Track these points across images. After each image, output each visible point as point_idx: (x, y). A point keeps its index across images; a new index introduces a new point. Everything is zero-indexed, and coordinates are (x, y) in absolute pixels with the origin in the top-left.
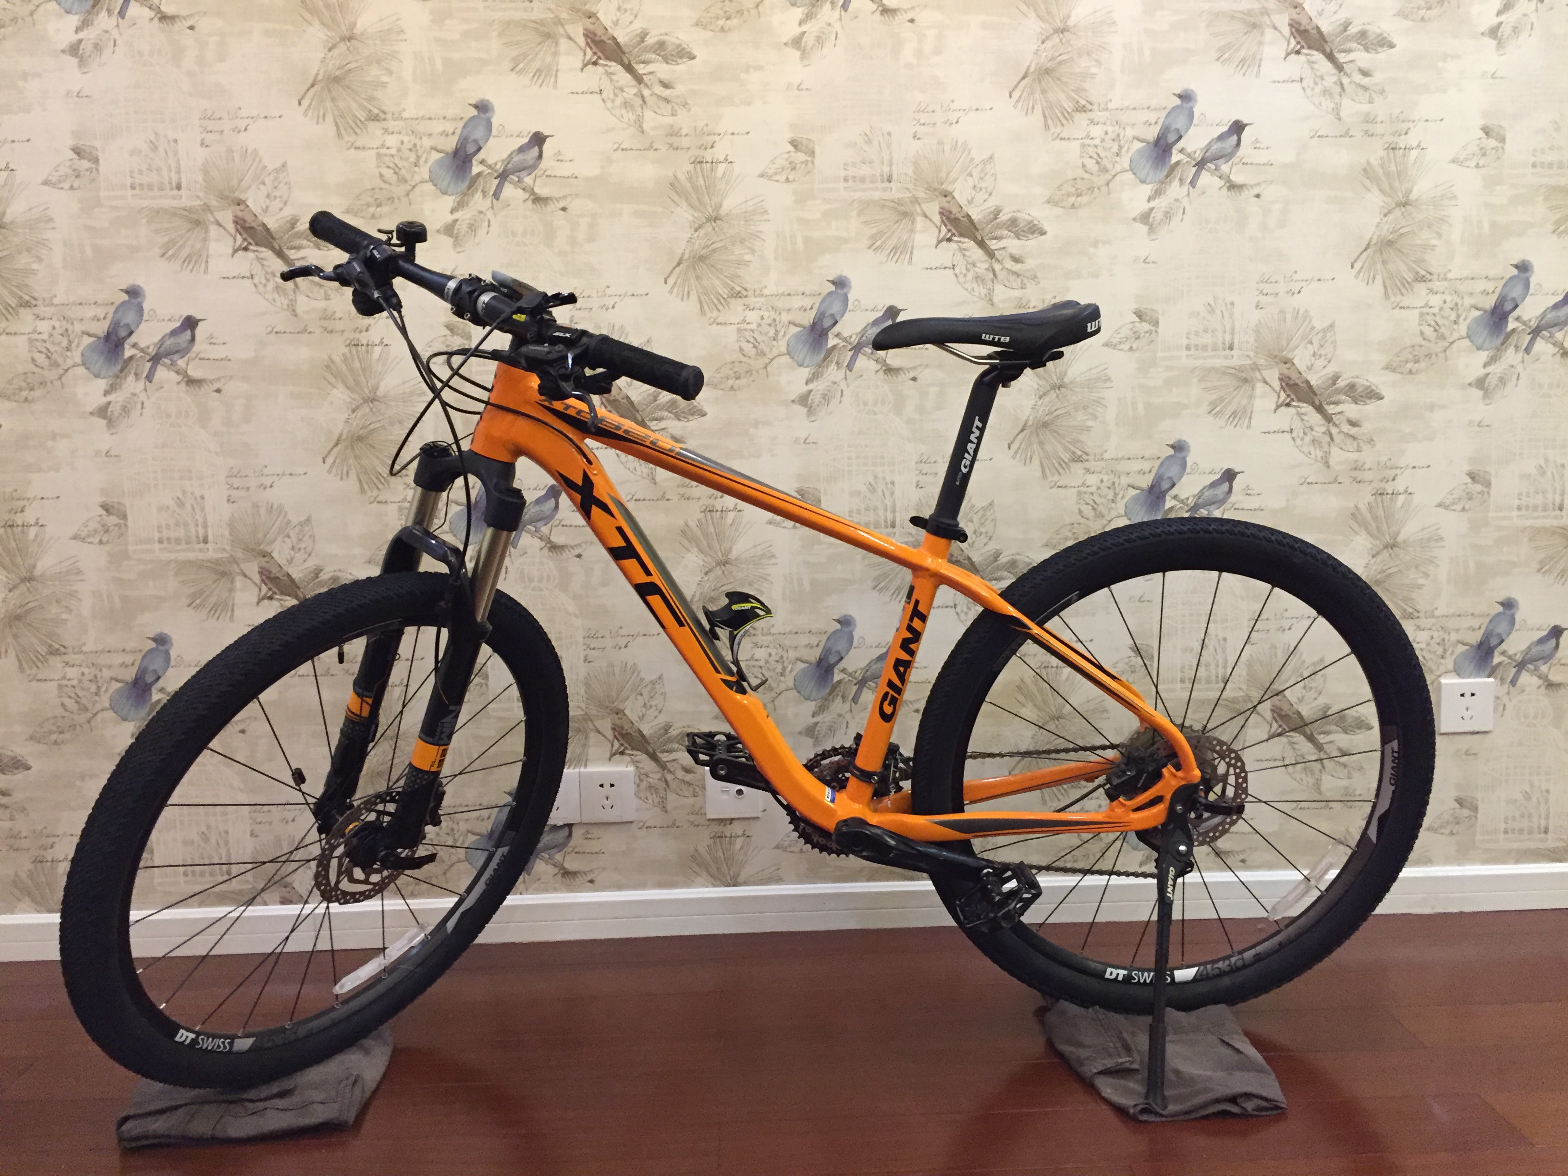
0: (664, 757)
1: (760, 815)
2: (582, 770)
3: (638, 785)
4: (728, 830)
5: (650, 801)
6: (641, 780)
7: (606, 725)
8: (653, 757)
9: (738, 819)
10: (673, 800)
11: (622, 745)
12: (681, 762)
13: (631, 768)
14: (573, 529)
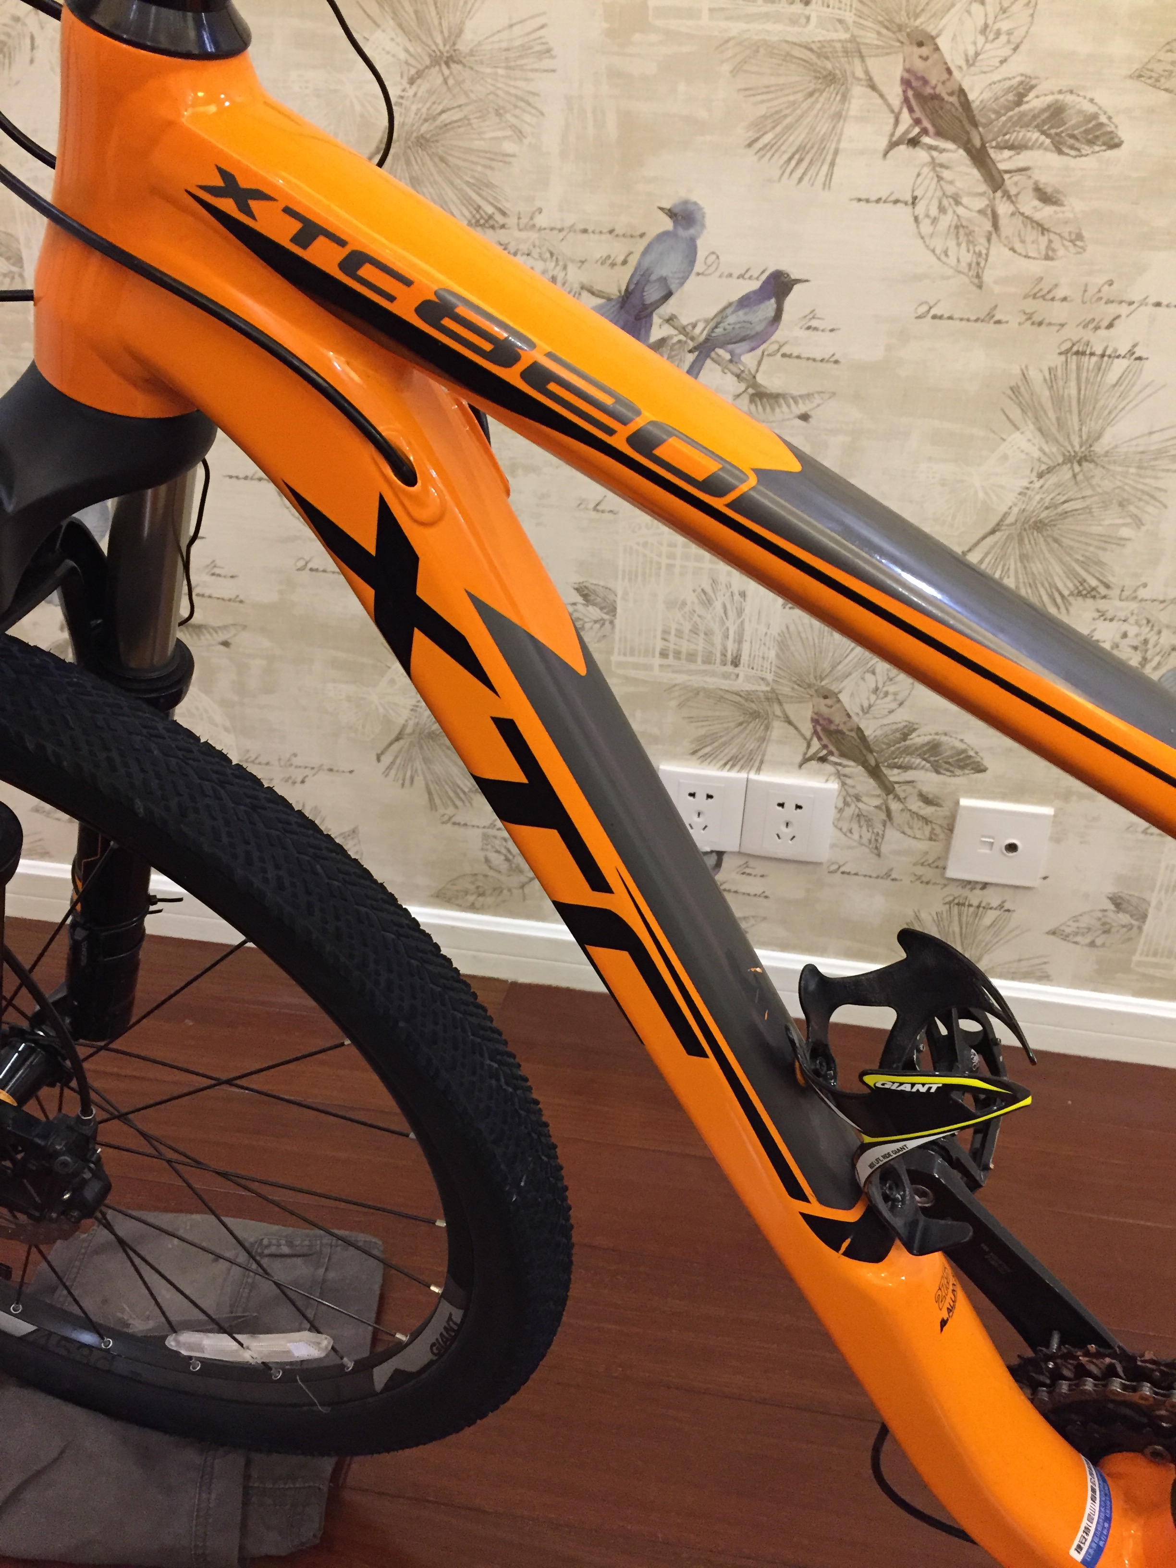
0: (894, 775)
1: (1036, 883)
2: (753, 776)
3: (841, 811)
4: (975, 897)
5: (856, 836)
6: (846, 804)
7: (804, 715)
8: (875, 772)
9: (996, 885)
10: (893, 839)
11: (825, 747)
12: (920, 786)
13: (834, 786)
14: (803, 362)
